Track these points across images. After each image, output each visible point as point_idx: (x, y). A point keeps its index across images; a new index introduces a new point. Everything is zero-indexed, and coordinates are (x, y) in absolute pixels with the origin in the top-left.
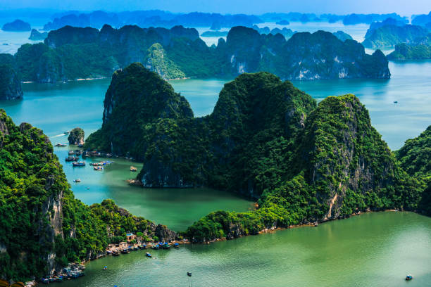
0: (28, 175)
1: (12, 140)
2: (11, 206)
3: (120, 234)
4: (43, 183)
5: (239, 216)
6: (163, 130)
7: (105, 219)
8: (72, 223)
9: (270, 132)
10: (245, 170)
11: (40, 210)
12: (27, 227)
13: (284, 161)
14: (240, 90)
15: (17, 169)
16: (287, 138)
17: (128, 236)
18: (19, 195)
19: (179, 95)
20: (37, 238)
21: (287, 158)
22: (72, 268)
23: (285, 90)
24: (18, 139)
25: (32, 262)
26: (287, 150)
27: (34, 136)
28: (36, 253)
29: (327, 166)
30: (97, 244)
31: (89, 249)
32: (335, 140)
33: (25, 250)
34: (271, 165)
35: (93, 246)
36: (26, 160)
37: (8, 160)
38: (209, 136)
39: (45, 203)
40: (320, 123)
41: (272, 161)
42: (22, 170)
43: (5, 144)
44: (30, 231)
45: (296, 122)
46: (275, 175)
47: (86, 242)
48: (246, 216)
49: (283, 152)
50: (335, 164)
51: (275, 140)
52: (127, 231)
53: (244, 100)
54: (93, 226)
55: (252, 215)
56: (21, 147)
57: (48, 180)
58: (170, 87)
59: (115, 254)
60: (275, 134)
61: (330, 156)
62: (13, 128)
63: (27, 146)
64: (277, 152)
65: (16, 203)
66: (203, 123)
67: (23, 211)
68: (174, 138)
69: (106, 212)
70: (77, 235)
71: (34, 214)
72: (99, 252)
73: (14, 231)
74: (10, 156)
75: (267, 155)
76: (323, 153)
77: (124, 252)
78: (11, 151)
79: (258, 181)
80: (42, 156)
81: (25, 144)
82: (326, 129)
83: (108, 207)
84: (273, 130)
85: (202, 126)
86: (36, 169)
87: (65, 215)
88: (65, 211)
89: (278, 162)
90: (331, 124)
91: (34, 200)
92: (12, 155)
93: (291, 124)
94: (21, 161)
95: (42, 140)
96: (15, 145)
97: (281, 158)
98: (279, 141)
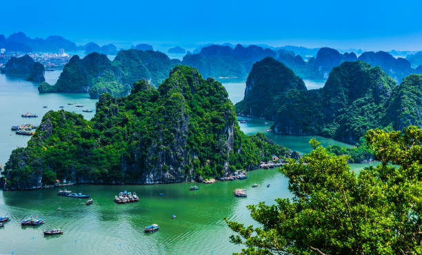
0: (212, 111)
1: (202, 88)
2: (202, 128)
3: (268, 155)
4: (222, 115)
5: (347, 150)
6: (291, 97)
7: (259, 145)
8: (239, 144)
9: (365, 100)
10: (347, 124)
11: (220, 133)
12: (212, 143)
13: (375, 119)
14: (344, 72)
15: (205, 107)
16: (378, 104)
17: (273, 157)
18: (207, 122)
19: (298, 77)
20: (218, 151)
21: (377, 117)
22: (239, 173)
23: (376, 71)
24: (206, 88)
25: (214, 166)
26: (377, 111)
27: (216, 86)
28: (217, 160)
29: (410, 120)
30: (254, 160)
31: (249, 163)
32: (415, 103)
33: (210, 158)
34: (365, 121)
35: (252, 161)
36: (210, 101)
37: (199, 100)
38: (321, 102)
39: (224, 128)
40: (405, 92)
41: (366, 118)
42: (208, 108)
43: (197, 90)
44: (213, 146)
45: (384, 93)
46: (368, 127)
47: (248, 158)
48: (353, 150)
49: (375, 113)
50: (414, 119)
51: (369, 105)
52: (272, 154)
53: (346, 79)
54: (252, 149)
55: (357, 150)
56: (207, 93)
57: (226, 114)
58: (292, 72)
59: (265, 168)
60: (368, 100)
61: (412, 113)
62: (202, 81)
63: (211, 93)
64: (370, 113)
65: (205, 127)
66: (318, 93)
67: (209, 133)
68: (298, 102)
69: (259, 140)
70: (242, 152)
71: (216, 135)
72: (255, 165)
73: (203, 145)
74: (200, 98)
75: (362, 114)
76: (407, 112)
77: (271, 167)
78: (201, 95)
79: (356, 132)
80: (220, 99)
81: (210, 91)
82: (409, 95)
83: (261, 138)
84: (367, 98)
85: (317, 95)
86: (217, 108)
87: (235, 138)
88: (235, 135)
89: (371, 120)
90: (413, 92)
91: (217, 126)
92: (202, 97)
93: (381, 94)
94: (207, 102)
95: (221, 89)
96: (203, 91)
97: (373, 117)
98: (371, 106)
